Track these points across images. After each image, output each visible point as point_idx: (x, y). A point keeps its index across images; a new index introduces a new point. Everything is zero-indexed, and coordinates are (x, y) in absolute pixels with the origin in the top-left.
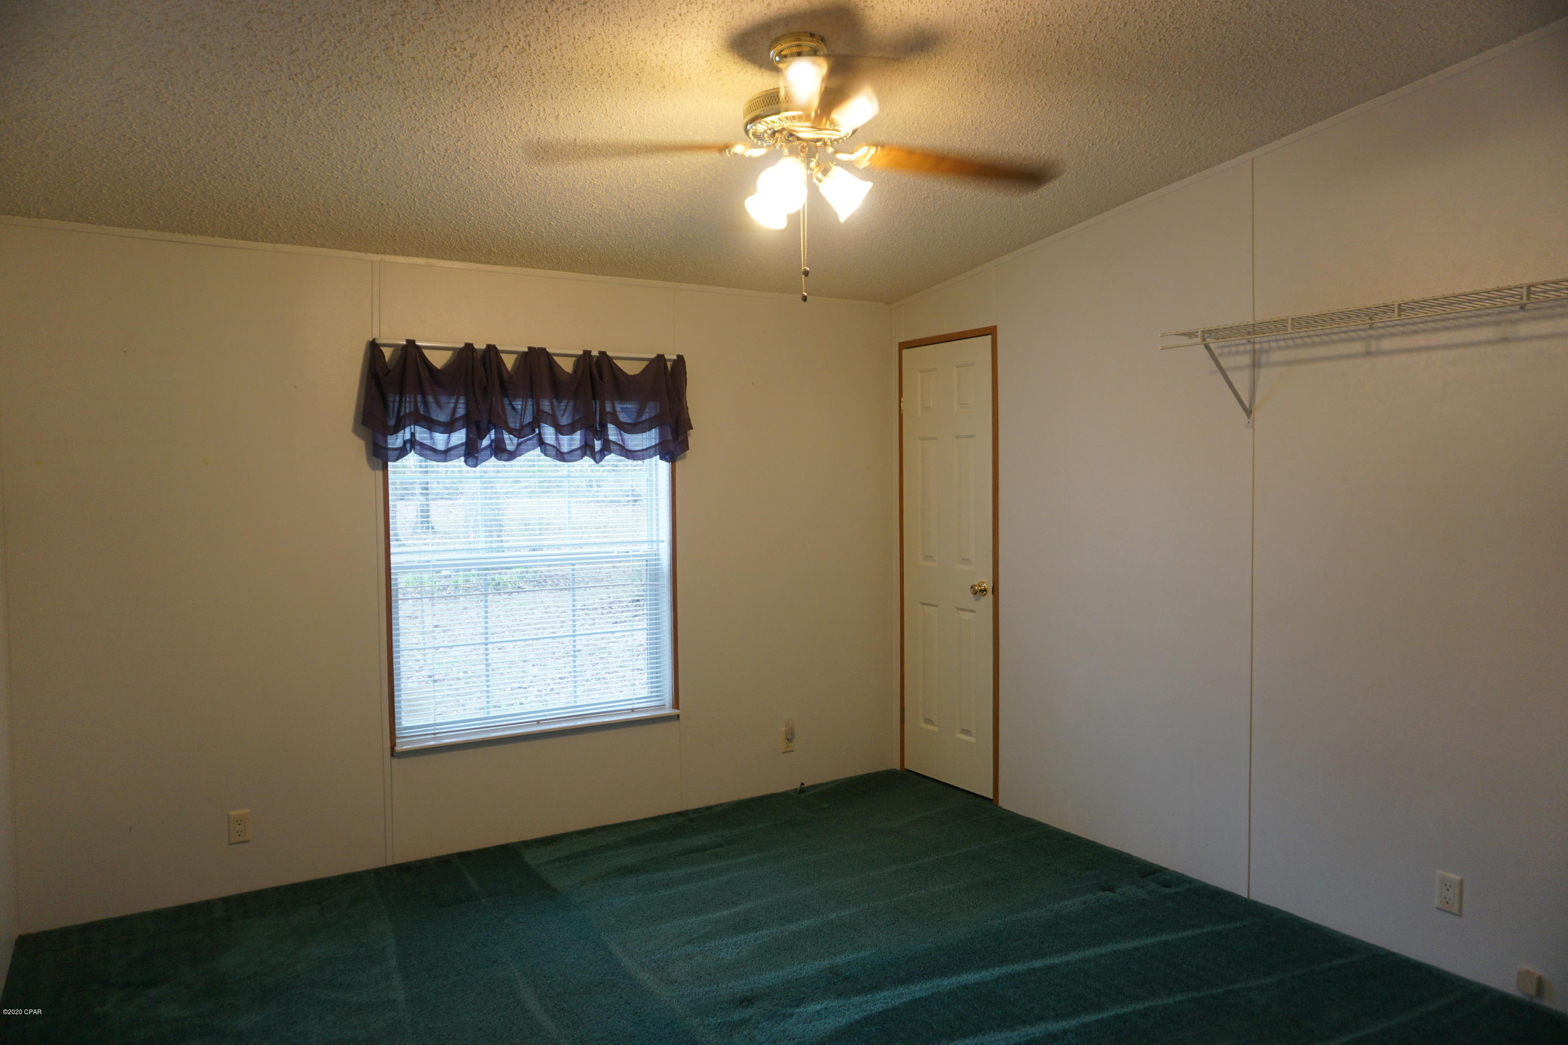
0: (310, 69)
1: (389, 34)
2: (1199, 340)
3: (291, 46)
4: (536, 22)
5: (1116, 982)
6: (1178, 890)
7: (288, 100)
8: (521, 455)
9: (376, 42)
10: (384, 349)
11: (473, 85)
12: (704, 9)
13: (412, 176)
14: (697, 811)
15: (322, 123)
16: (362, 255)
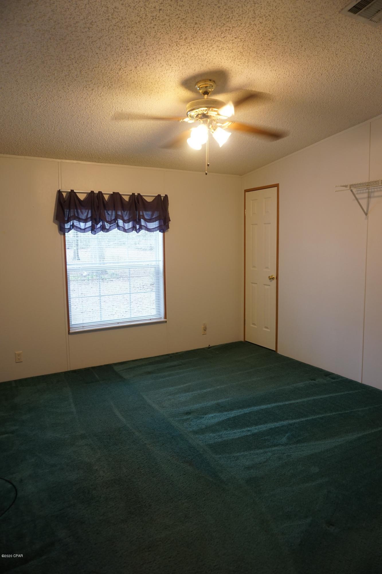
0: (37, 95)
1: (64, 82)
2: (348, 188)
3: (31, 87)
4: (114, 77)
5: (313, 408)
6: (337, 380)
7: (30, 106)
8: (111, 230)
9: (60, 85)
10: (63, 193)
11: (93, 100)
12: (172, 72)
13: (72, 132)
14: (173, 354)
15: (41, 114)
16: (55, 160)
